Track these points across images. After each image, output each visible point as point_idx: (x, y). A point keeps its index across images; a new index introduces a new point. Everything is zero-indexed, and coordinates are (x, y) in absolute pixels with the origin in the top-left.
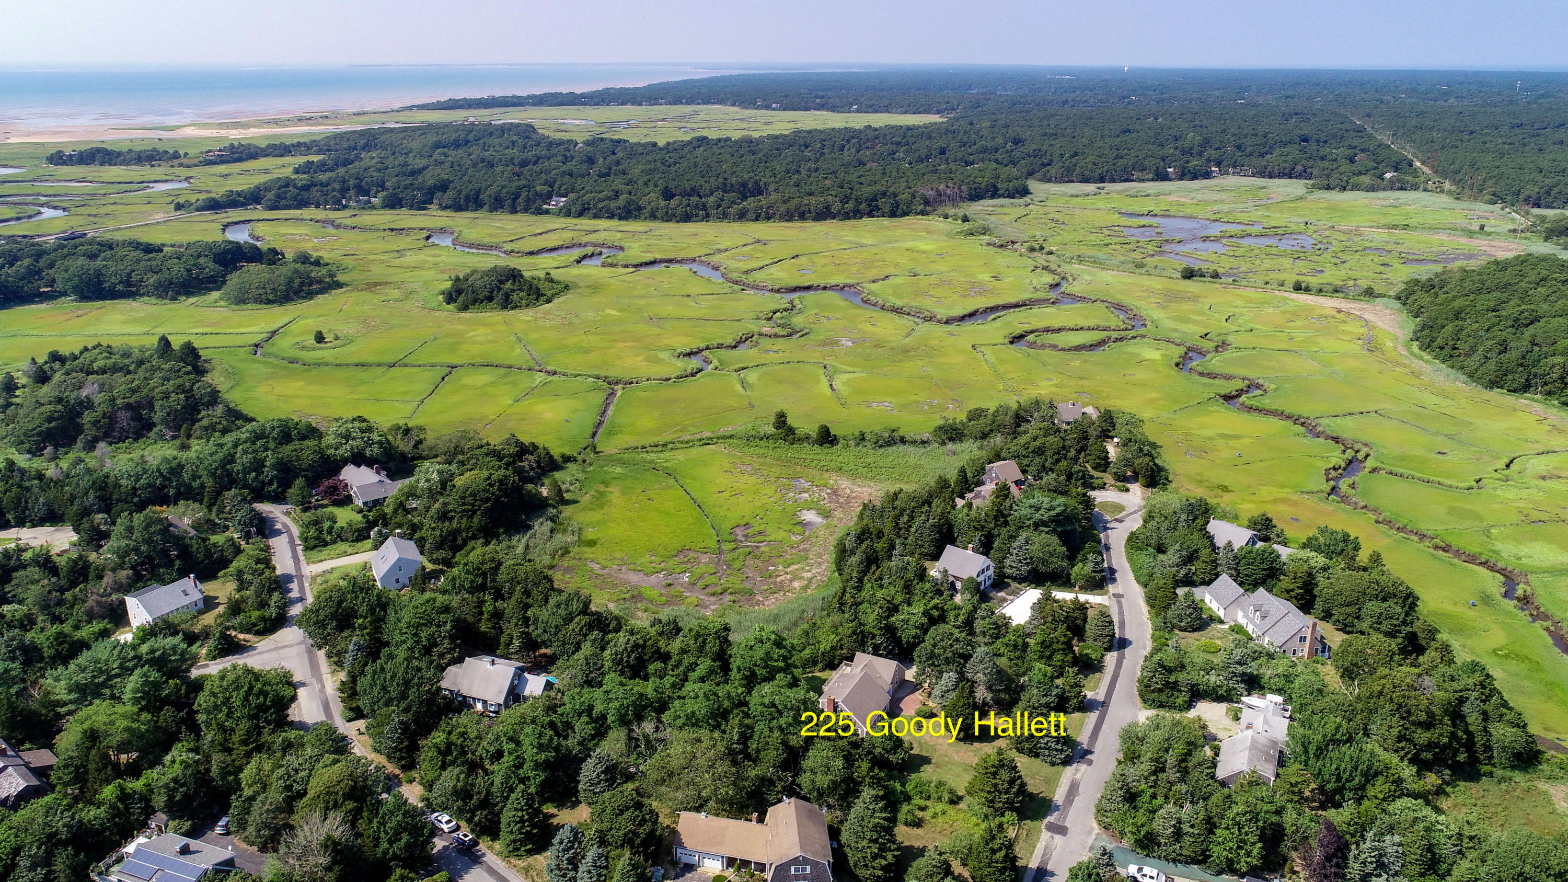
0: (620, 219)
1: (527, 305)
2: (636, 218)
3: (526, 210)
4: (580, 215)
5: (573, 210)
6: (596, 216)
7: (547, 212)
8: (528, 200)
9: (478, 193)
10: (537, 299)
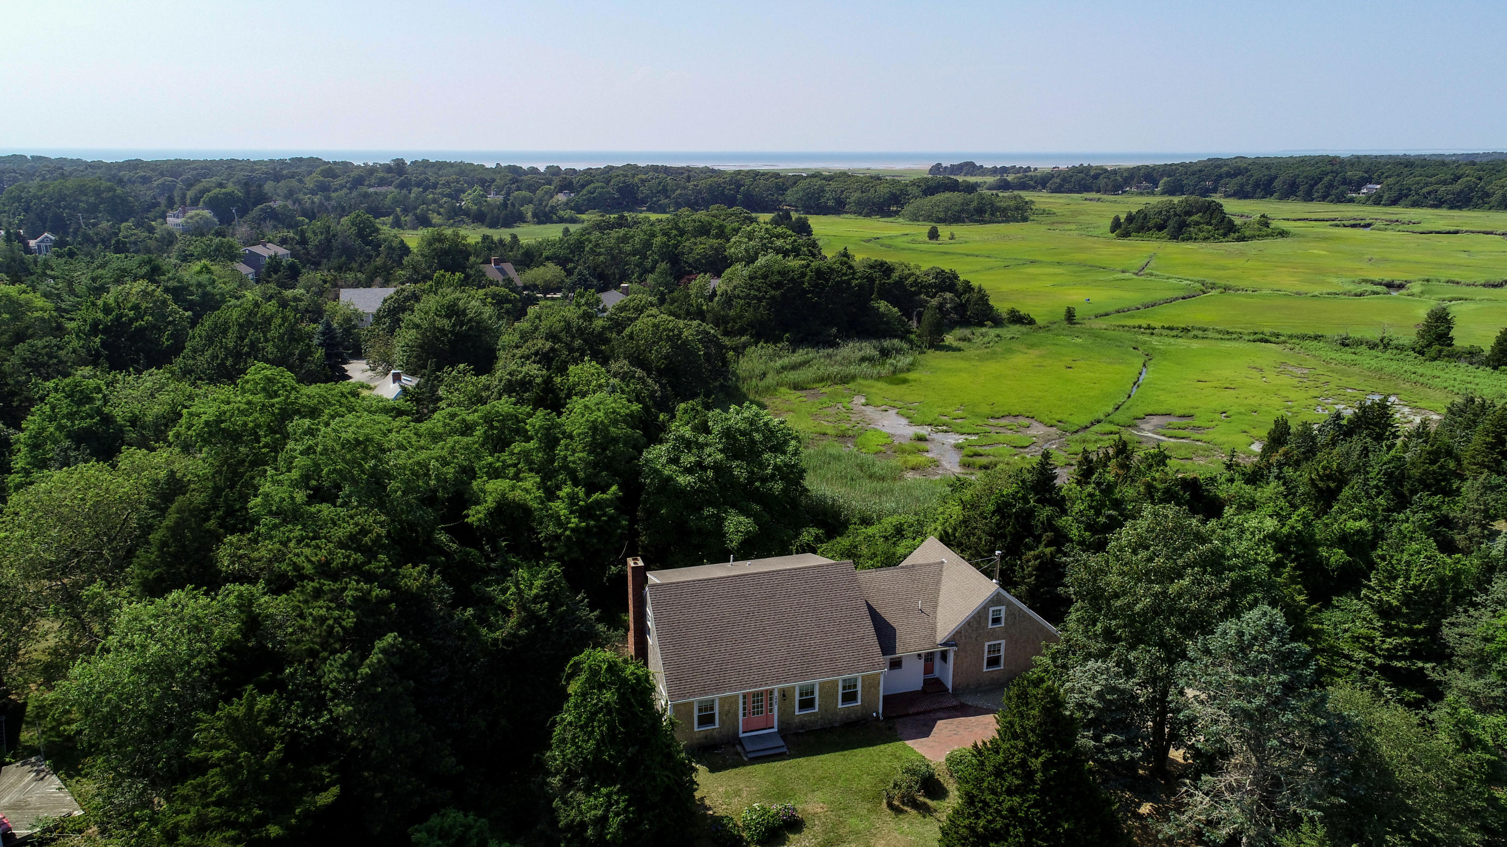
0: (1451, 208)
1: (1205, 239)
2: (1476, 207)
3: (1324, 198)
4: (1394, 202)
5: (1385, 197)
6: (1415, 204)
7: (1351, 201)
8: (1330, 186)
9: (1272, 179)
10: (1225, 235)
